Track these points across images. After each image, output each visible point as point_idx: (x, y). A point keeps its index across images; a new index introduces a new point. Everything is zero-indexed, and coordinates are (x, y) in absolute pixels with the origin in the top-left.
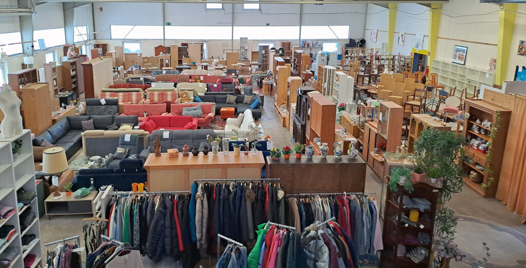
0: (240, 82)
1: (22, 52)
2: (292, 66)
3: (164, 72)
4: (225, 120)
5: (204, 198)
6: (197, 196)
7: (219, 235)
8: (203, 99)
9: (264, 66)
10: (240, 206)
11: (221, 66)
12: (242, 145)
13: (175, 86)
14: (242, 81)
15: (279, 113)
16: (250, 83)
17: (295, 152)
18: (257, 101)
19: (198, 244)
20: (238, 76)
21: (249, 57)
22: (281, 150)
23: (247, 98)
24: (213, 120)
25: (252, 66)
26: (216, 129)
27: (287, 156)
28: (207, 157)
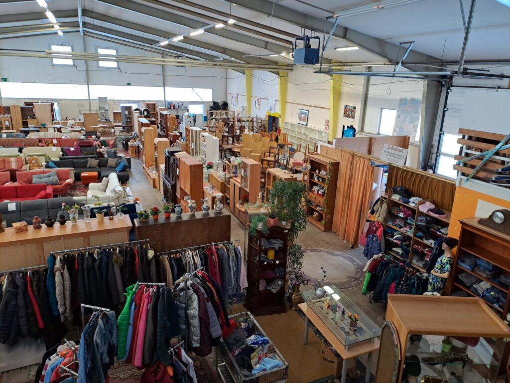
0: (102, 145)
2: (158, 127)
3: (4, 136)
4: (87, 185)
5: (64, 269)
6: (55, 270)
7: (82, 305)
8: (58, 164)
9: (129, 128)
10: (108, 272)
11: (79, 128)
12: (105, 210)
13: (20, 151)
14: (104, 143)
15: (148, 174)
16: (115, 146)
17: (163, 212)
18: (123, 163)
19: (62, 318)
20: (99, 138)
21: (111, 118)
22: (149, 211)
23: (112, 161)
24: (72, 187)
25: (115, 128)
26: (77, 196)
27: (155, 216)
28: (65, 227)
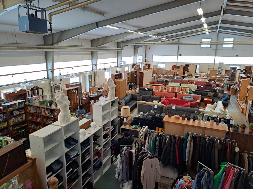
0: (216, 86)
1: (117, 66)
2: (251, 80)
3: (175, 78)
4: (206, 105)
5: (191, 142)
6: (188, 140)
7: (198, 162)
8: (194, 93)
9: (232, 78)
10: (211, 150)
11: (207, 77)
12: (215, 119)
13: (180, 85)
14: (218, 85)
15: (240, 105)
16: (223, 87)
17: (249, 128)
18: (226, 97)
19: (186, 163)
20: (215, 83)
21: (224, 73)
22: (240, 125)
23: (220, 95)
24: (199, 104)
25: (225, 78)
26: (200, 109)
27: (243, 129)
28: (195, 122)
